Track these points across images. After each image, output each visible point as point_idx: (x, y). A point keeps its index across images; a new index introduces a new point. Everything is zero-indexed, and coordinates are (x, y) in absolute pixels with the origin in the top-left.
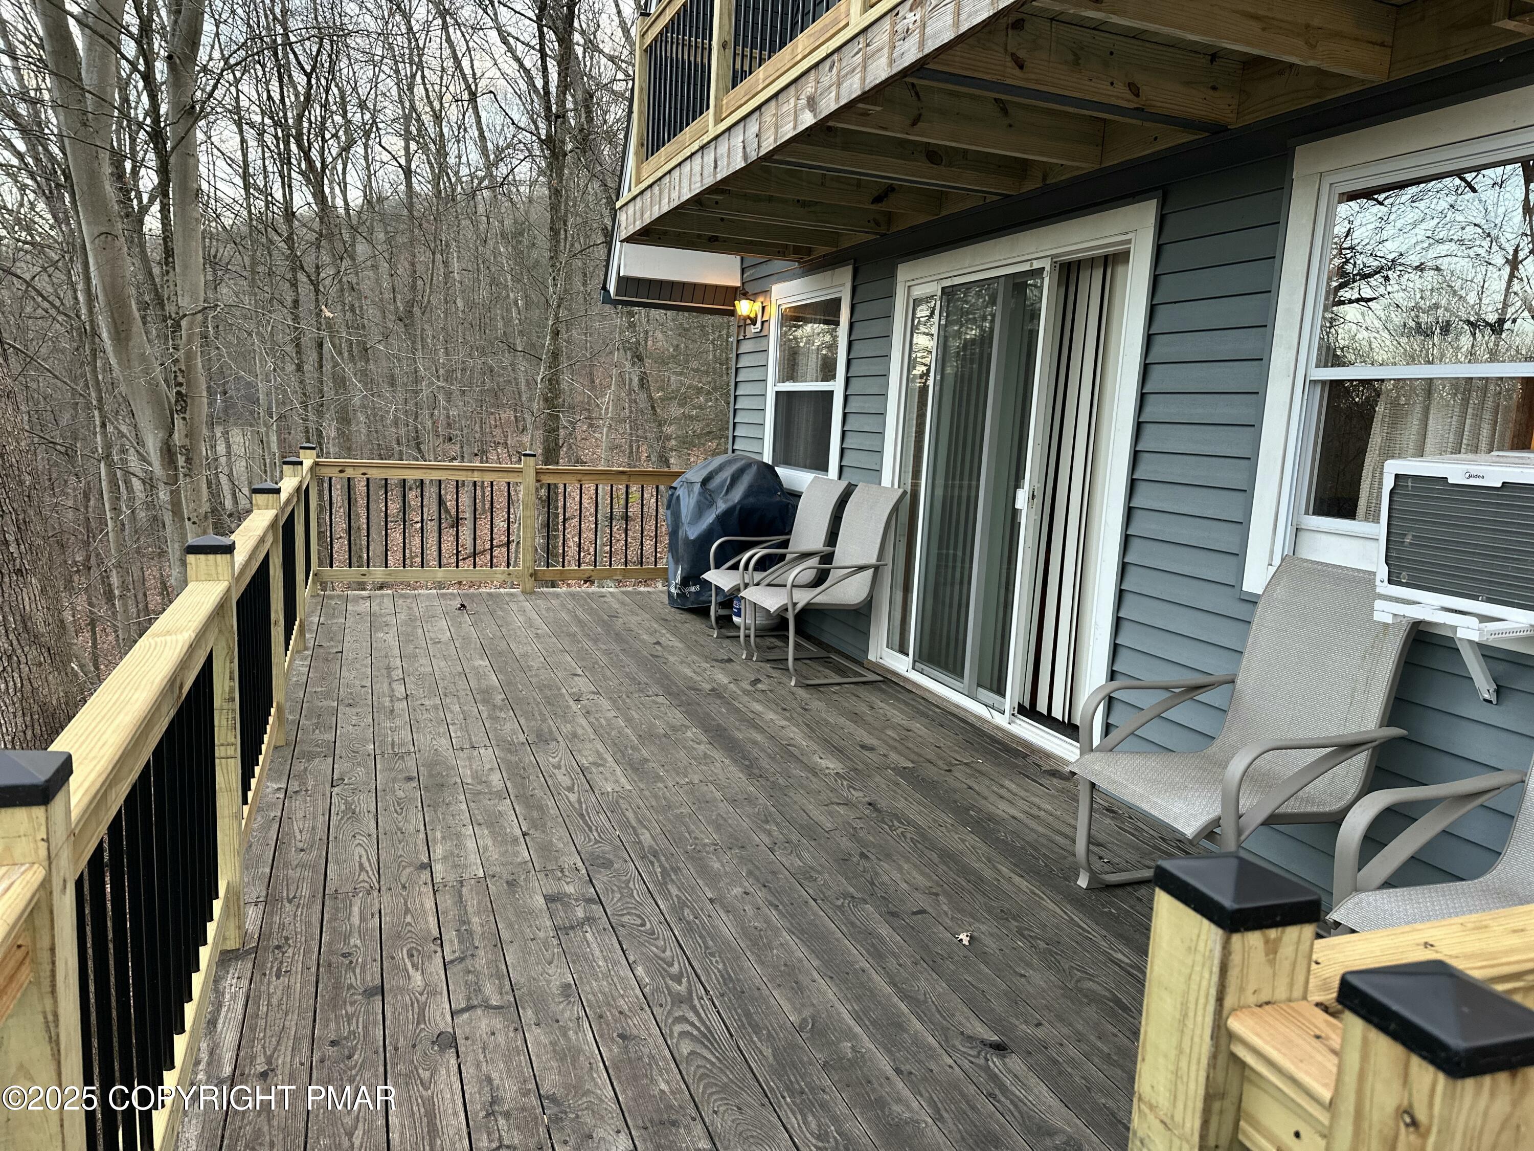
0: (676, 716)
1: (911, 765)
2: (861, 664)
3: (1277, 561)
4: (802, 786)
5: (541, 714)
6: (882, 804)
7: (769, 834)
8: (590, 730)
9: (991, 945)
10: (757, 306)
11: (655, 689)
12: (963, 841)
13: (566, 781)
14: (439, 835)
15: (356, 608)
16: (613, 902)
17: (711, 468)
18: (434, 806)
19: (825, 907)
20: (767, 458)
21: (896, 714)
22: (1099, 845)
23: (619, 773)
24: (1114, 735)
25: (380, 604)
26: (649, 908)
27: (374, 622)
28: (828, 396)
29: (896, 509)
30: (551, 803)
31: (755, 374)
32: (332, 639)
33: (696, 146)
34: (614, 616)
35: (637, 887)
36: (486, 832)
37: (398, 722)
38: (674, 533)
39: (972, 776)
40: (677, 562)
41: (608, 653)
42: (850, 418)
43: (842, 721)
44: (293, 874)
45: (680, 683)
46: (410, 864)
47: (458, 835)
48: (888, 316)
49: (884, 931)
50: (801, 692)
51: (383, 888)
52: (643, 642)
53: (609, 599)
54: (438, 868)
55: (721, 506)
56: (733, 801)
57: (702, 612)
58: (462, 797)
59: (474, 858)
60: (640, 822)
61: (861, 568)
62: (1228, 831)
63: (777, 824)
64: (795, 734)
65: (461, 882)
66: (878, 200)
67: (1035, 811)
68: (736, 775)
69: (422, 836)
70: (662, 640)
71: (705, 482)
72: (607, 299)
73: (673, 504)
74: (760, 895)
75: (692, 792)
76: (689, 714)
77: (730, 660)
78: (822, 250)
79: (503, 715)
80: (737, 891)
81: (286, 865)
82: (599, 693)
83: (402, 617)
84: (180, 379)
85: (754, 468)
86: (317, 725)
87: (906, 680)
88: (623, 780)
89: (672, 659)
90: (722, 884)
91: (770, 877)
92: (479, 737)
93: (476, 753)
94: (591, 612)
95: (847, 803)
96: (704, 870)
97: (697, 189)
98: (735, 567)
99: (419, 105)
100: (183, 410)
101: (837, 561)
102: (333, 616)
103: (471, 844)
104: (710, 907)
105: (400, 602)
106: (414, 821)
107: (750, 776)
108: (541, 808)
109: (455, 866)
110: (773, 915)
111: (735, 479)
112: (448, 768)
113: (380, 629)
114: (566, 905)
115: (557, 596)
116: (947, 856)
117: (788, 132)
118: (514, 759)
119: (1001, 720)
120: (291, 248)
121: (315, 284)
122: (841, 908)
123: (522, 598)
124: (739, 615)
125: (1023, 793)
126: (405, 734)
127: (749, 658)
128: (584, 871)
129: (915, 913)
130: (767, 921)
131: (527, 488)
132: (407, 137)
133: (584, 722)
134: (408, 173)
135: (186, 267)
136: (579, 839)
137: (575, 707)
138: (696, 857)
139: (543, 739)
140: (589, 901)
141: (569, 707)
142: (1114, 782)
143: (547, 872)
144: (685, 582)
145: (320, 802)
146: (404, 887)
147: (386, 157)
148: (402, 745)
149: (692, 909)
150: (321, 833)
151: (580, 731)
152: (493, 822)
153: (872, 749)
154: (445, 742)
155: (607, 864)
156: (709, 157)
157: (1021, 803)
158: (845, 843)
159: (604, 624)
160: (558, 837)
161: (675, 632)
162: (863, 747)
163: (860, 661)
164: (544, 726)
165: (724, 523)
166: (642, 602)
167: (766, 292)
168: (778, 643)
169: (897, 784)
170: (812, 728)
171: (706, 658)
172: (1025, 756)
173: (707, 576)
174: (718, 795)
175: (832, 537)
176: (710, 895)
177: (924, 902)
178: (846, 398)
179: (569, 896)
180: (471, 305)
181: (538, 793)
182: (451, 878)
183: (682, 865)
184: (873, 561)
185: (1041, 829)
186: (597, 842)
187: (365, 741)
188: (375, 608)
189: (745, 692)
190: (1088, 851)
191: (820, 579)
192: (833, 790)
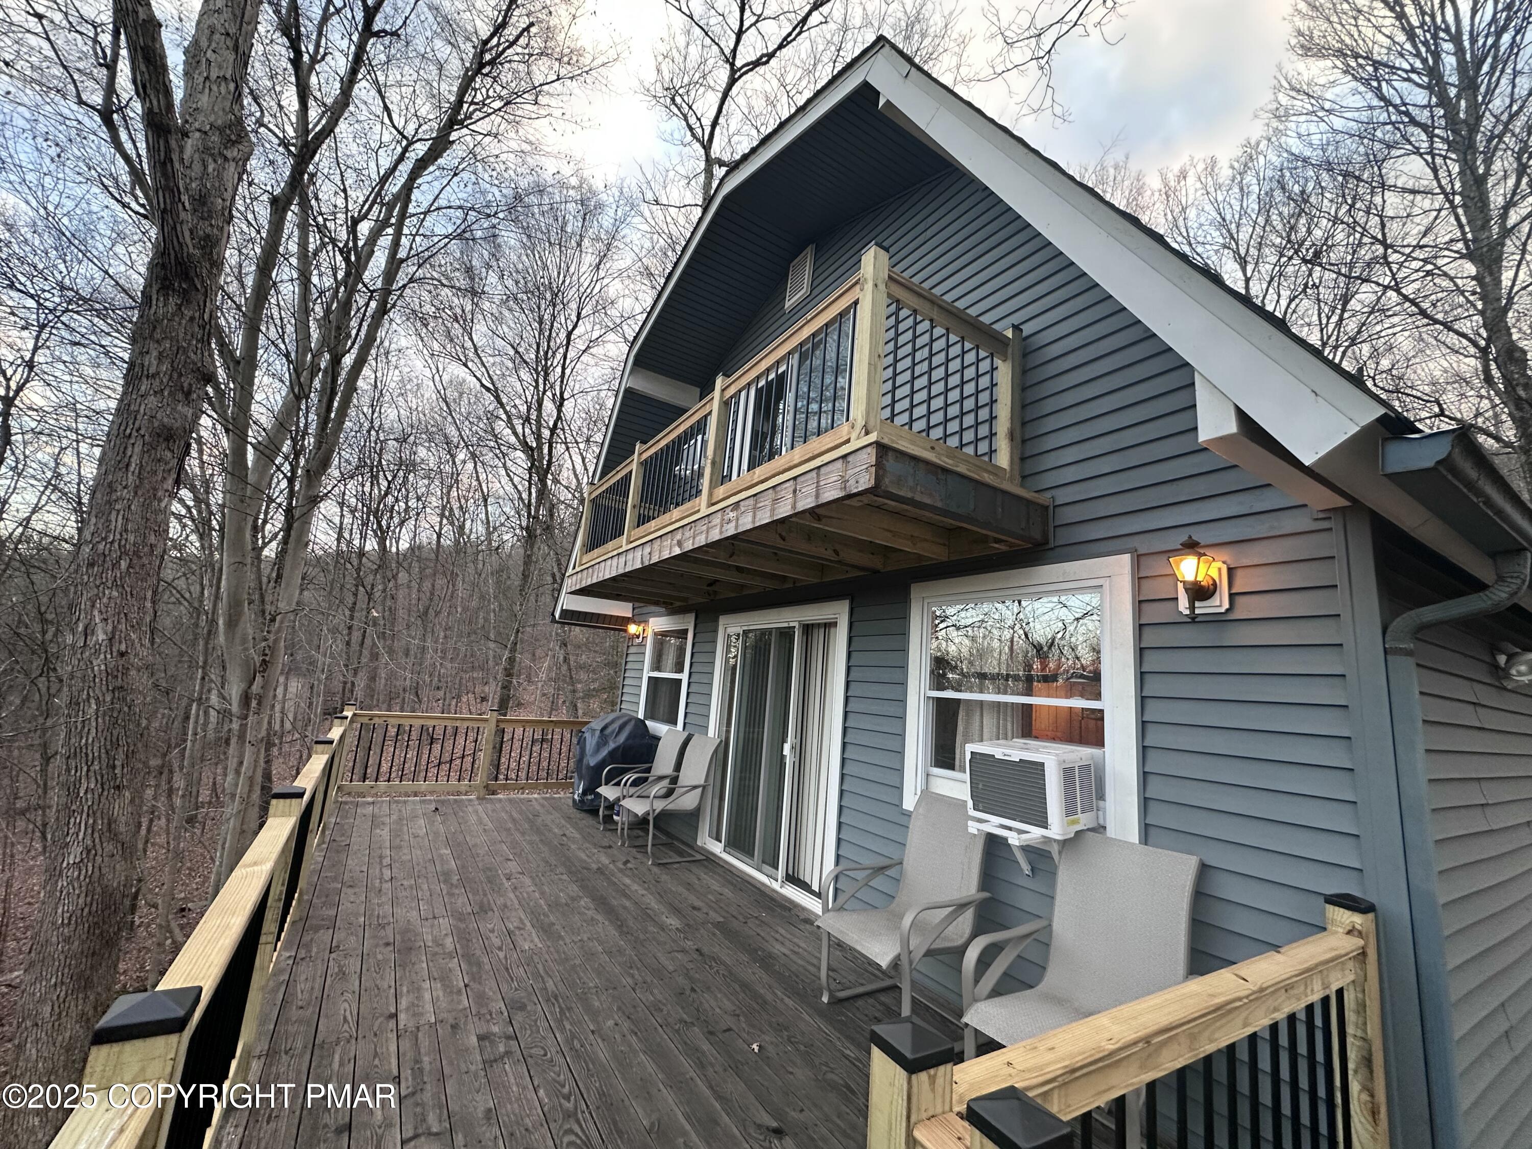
0: (574, 889)
1: (722, 920)
2: (692, 848)
3: (919, 793)
4: (654, 938)
5: (484, 890)
6: (705, 950)
7: (633, 976)
8: (516, 902)
9: (771, 1050)
10: (641, 628)
11: (560, 869)
12: (754, 973)
13: (497, 942)
14: (405, 989)
15: (364, 811)
16: (525, 1038)
17: (607, 721)
18: (403, 966)
19: (668, 1031)
20: (641, 716)
21: (715, 884)
22: (833, 970)
23: (534, 935)
24: (842, 898)
25: (380, 808)
26: (550, 1041)
27: (375, 822)
28: (679, 681)
29: (716, 751)
30: (486, 960)
31: (637, 666)
32: (343, 835)
33: (615, 553)
34: (536, 816)
35: (542, 1024)
36: (439, 985)
37: (384, 899)
38: (580, 761)
39: (759, 925)
40: (580, 778)
41: (531, 843)
42: (691, 696)
43: (681, 889)
44: (292, 1029)
45: (577, 864)
46: (381, 1015)
47: (419, 989)
48: (714, 642)
49: (706, 1046)
50: (655, 870)
51: (360, 1036)
52: (555, 834)
53: (534, 803)
54: (402, 1017)
55: (612, 745)
56: (609, 953)
57: (594, 812)
58: (424, 958)
59: (429, 1007)
60: (547, 973)
61: (695, 787)
62: (905, 961)
63: (638, 969)
64: (652, 902)
65: (418, 1028)
66: (710, 585)
67: (796, 949)
68: (613, 932)
69: (392, 991)
70: (567, 833)
71: (603, 730)
72: (554, 621)
73: (582, 742)
74: (626, 1025)
75: (582, 947)
76: (583, 887)
77: (610, 847)
78: (678, 604)
79: (457, 891)
80: (610, 1023)
81: (287, 1021)
82: (523, 873)
83: (394, 817)
84: (267, 651)
85: (633, 722)
86: (324, 903)
87: (720, 858)
88: (536, 940)
89: (573, 847)
90: (600, 1019)
91: (632, 1010)
92: (439, 910)
93: (436, 922)
94: (521, 812)
95: (683, 951)
96: (589, 1009)
97: (614, 574)
98: (618, 784)
99: (453, 501)
100: (264, 671)
101: (680, 783)
102: (347, 818)
103: (427, 996)
104: (592, 1037)
105: (394, 806)
106: (389, 979)
107: (622, 933)
108: (479, 965)
109: (414, 1015)
110: (633, 1040)
111: (622, 728)
112: (416, 935)
113: (378, 827)
114: (492, 1042)
115: (500, 800)
116: (745, 986)
117: (666, 555)
118: (463, 926)
119: (776, 886)
120: (358, 574)
121: (370, 595)
122: (678, 1031)
123: (476, 802)
124: (618, 815)
125: (789, 936)
126: (388, 908)
127: (623, 845)
128: (506, 1014)
129: (725, 1031)
130: (630, 1046)
131: (490, 731)
132: (442, 516)
133: (512, 895)
134: (439, 535)
135: (288, 585)
136: (504, 988)
137: (507, 884)
138: (584, 999)
139: (483, 909)
140: (508, 1038)
141: (502, 884)
142: (841, 932)
143: (479, 1016)
144: (585, 793)
145: (320, 966)
146: (375, 1035)
147: (427, 526)
148: (384, 917)
149: (580, 1040)
150: (317, 993)
151: (509, 904)
152: (445, 978)
153: (699, 909)
154: (415, 913)
155: (523, 1008)
156: (622, 559)
157: (787, 943)
158: (681, 980)
159: (530, 822)
160: (490, 987)
161: (576, 826)
162: (694, 908)
163: (692, 846)
164: (485, 900)
165: (612, 757)
166: (555, 805)
167: (646, 622)
168: (641, 833)
169: (714, 934)
170: (661, 896)
171: (595, 845)
172: (790, 910)
173: (598, 790)
174: (600, 949)
175: (678, 766)
176: (592, 1028)
177: (730, 1022)
178: (689, 684)
179: (495, 1035)
180: (465, 609)
181: (478, 952)
182: (411, 1025)
183: (573, 1005)
184: (702, 782)
185: (800, 962)
186: (516, 990)
187: (357, 915)
188: (376, 810)
189: (621, 870)
190: (828, 976)
191: (669, 793)
192: (674, 941)
